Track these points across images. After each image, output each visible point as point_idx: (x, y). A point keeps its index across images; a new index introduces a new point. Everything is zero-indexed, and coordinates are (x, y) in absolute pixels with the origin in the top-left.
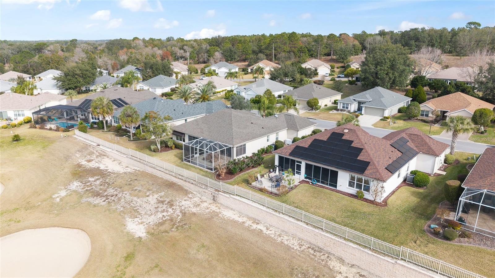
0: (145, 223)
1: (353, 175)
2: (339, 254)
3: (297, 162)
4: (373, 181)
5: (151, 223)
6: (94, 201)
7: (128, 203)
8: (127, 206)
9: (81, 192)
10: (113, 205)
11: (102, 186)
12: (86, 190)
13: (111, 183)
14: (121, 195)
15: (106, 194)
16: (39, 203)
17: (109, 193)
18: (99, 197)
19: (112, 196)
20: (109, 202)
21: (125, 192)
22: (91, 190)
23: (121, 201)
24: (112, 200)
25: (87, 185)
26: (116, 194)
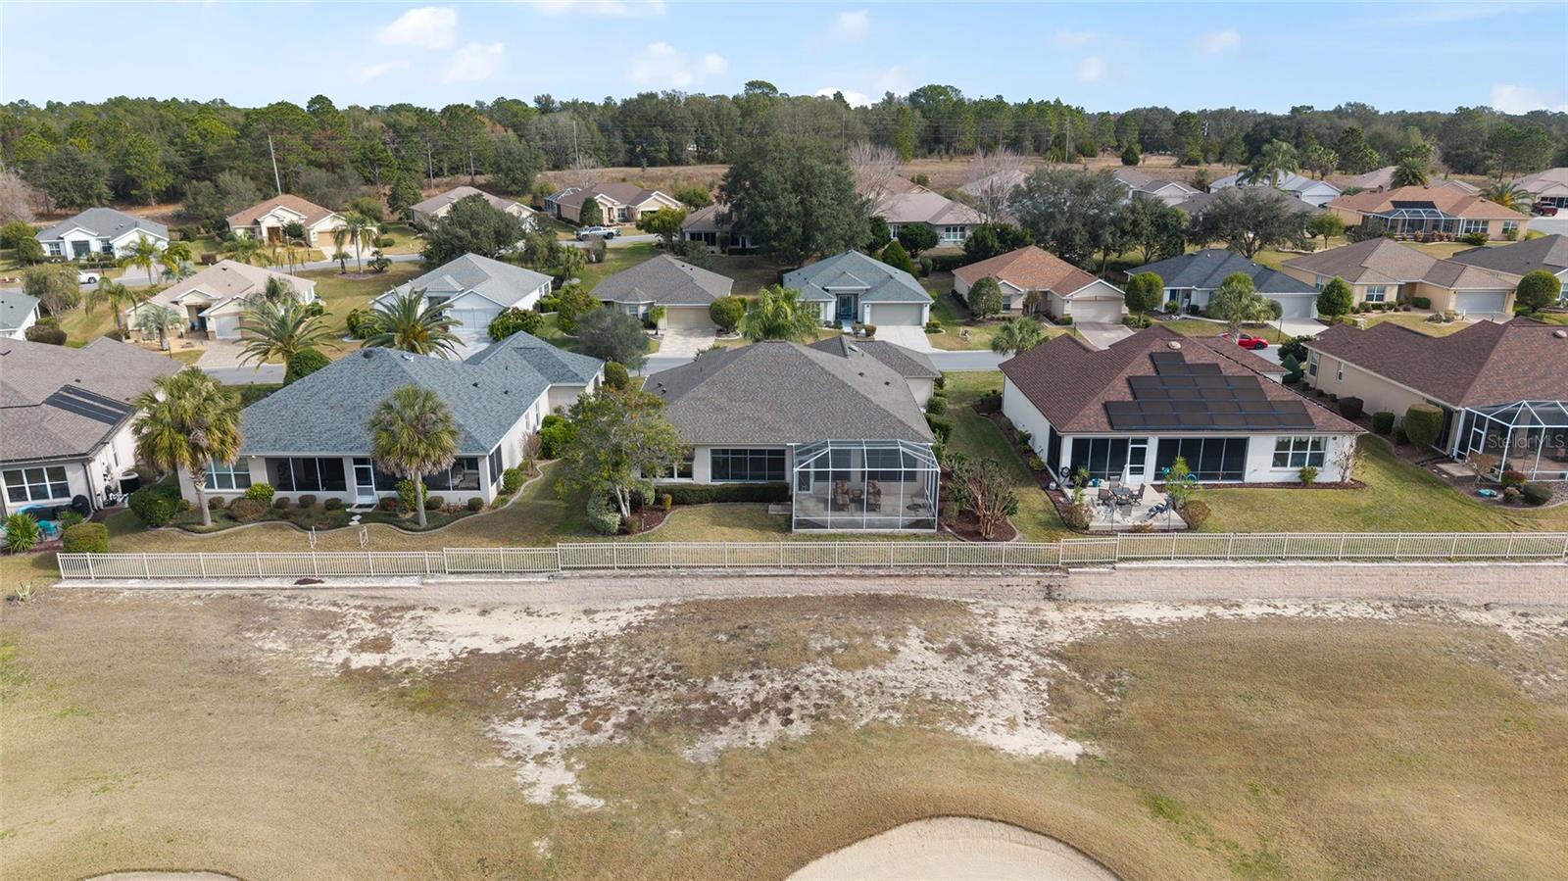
0: (1022, 719)
1: (1284, 436)
2: (1451, 595)
3: (1134, 441)
4: (1335, 439)
5: (1033, 712)
6: (746, 739)
7: (878, 690)
8: (891, 699)
9: (617, 741)
10: (843, 717)
11: (655, 692)
12: (617, 726)
13: (669, 670)
14: (810, 682)
15: (742, 702)
16: (536, 844)
17: (751, 696)
18: (734, 721)
19: (787, 697)
20: (811, 716)
21: (809, 669)
22: (645, 719)
23: (843, 696)
24: (812, 709)
25: (579, 715)
26: (787, 686)
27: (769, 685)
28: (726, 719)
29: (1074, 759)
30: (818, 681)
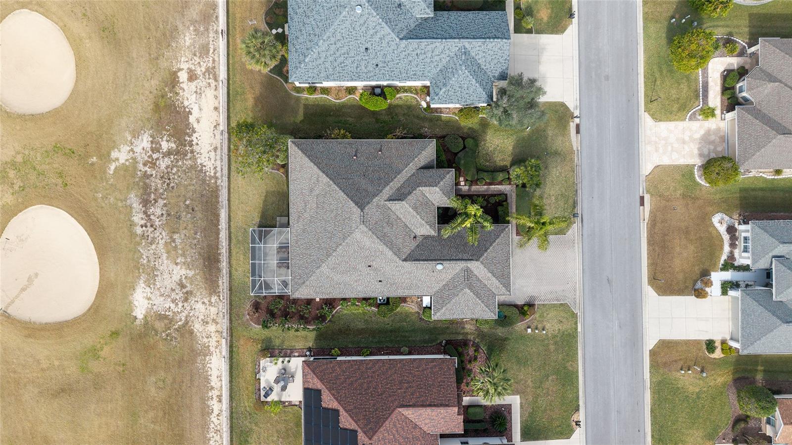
0: (151, 302)
5: (155, 307)
6: (136, 213)
7: (156, 256)
8: (152, 260)
9: (139, 173)
10: (143, 244)
11: (162, 181)
12: (146, 172)
13: (172, 185)
14: (158, 234)
15: (151, 211)
16: (95, 158)
17: (153, 214)
18: (143, 209)
19: (152, 226)
20: (144, 234)
21: (164, 233)
22: (148, 180)
23: (152, 245)
24: (147, 234)
25: (152, 158)
26: (156, 226)
27: (157, 220)
28: (145, 207)
29: (134, 314)
30: (158, 237)
